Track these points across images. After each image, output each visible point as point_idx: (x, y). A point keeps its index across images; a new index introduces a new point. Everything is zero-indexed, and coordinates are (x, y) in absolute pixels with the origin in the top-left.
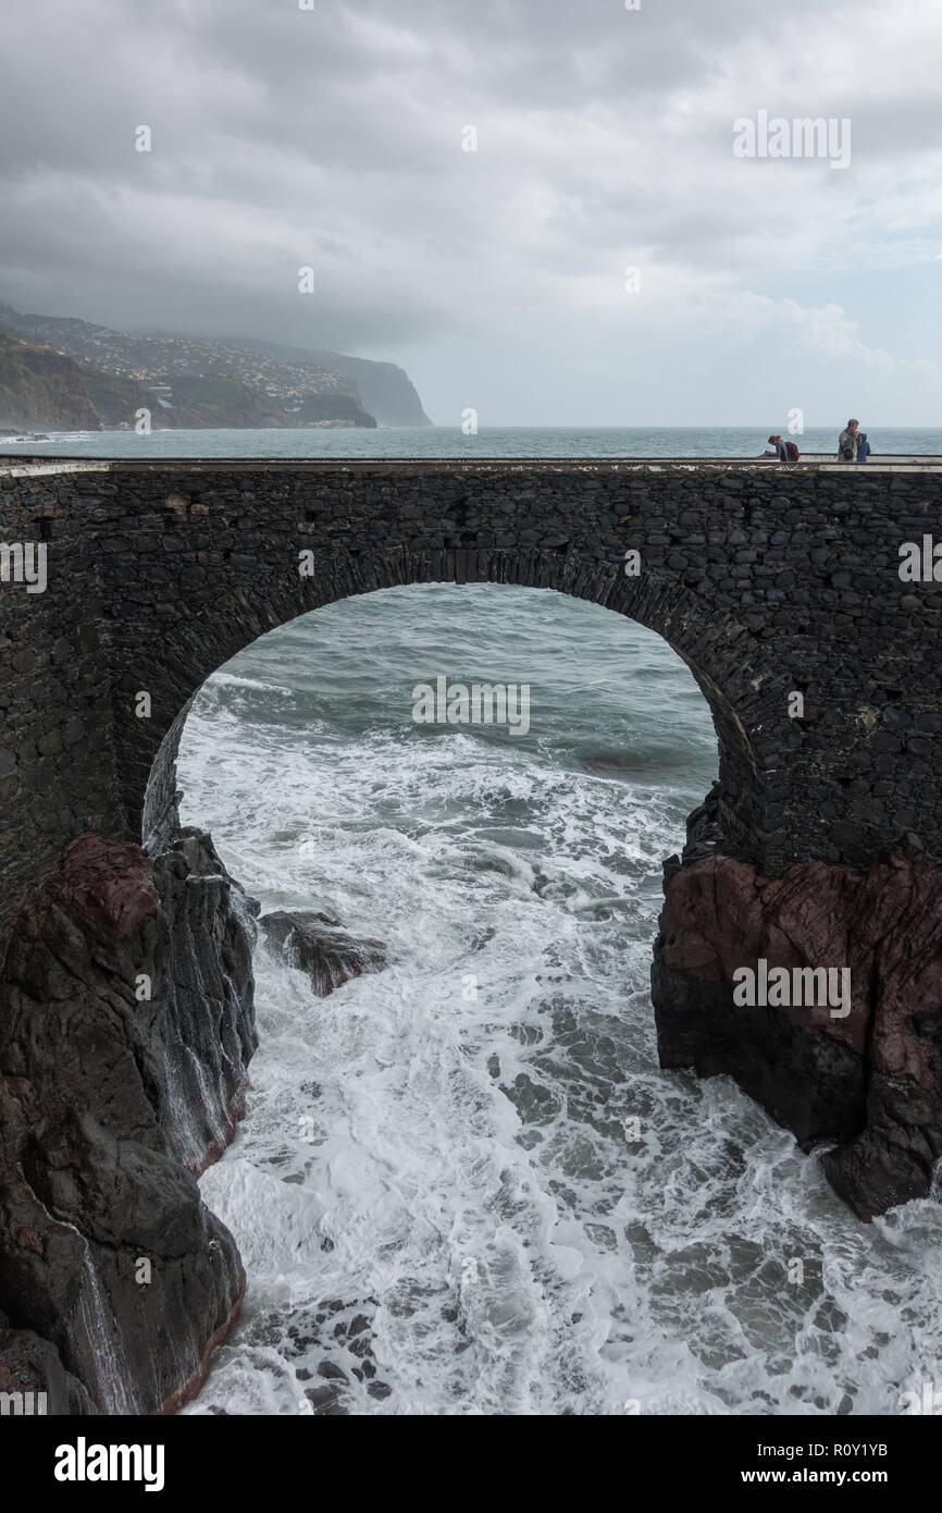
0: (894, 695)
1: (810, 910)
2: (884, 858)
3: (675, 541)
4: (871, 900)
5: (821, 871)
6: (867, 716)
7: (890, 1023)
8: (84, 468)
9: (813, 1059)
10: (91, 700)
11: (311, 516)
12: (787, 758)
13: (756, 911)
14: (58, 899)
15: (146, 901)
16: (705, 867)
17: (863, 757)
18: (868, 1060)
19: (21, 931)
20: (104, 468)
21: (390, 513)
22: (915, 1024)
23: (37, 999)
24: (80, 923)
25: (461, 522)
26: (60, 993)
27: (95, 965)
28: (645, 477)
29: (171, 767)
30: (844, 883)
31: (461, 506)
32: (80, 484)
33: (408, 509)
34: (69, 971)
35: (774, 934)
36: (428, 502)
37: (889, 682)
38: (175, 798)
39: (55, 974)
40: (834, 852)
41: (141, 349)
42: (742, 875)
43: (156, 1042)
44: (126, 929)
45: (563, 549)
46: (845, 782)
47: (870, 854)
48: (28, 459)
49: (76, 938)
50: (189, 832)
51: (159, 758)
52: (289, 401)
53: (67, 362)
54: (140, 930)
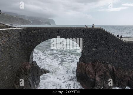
0: (96, 48)
1: (90, 67)
2: (96, 62)
3: (77, 34)
4: (95, 66)
5: (90, 63)
6: (94, 49)
7: (97, 76)
8: (24, 28)
9: (90, 80)
10: (25, 49)
11: (45, 32)
12: (87, 53)
13: (85, 67)
14: (22, 68)
15: (30, 67)
16: (80, 63)
17: (94, 53)
18: (95, 80)
19: (18, 71)
20: (26, 28)
21: (52, 32)
22: (99, 76)
23: (19, 77)
24: (24, 70)
25: (58, 33)
26: (21, 76)
27: (25, 74)
28: (74, 29)
29: (32, 55)
30: (92, 64)
31: (58, 31)
32: (24, 30)
33: (54, 32)
34: (23, 74)
35: (86, 69)
36: (56, 31)
37: (96, 46)
38: (33, 58)
39: (21, 75)
40: (91, 61)
41: (30, 18)
42: (84, 64)
43: (31, 81)
44: (28, 70)
45: (67, 35)
46: (92, 55)
47: (95, 61)
48: (19, 27)
49: (23, 71)
50: (34, 61)
51: (31, 54)
52: (43, 23)
53: (23, 19)
54: (29, 70)
